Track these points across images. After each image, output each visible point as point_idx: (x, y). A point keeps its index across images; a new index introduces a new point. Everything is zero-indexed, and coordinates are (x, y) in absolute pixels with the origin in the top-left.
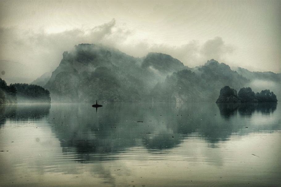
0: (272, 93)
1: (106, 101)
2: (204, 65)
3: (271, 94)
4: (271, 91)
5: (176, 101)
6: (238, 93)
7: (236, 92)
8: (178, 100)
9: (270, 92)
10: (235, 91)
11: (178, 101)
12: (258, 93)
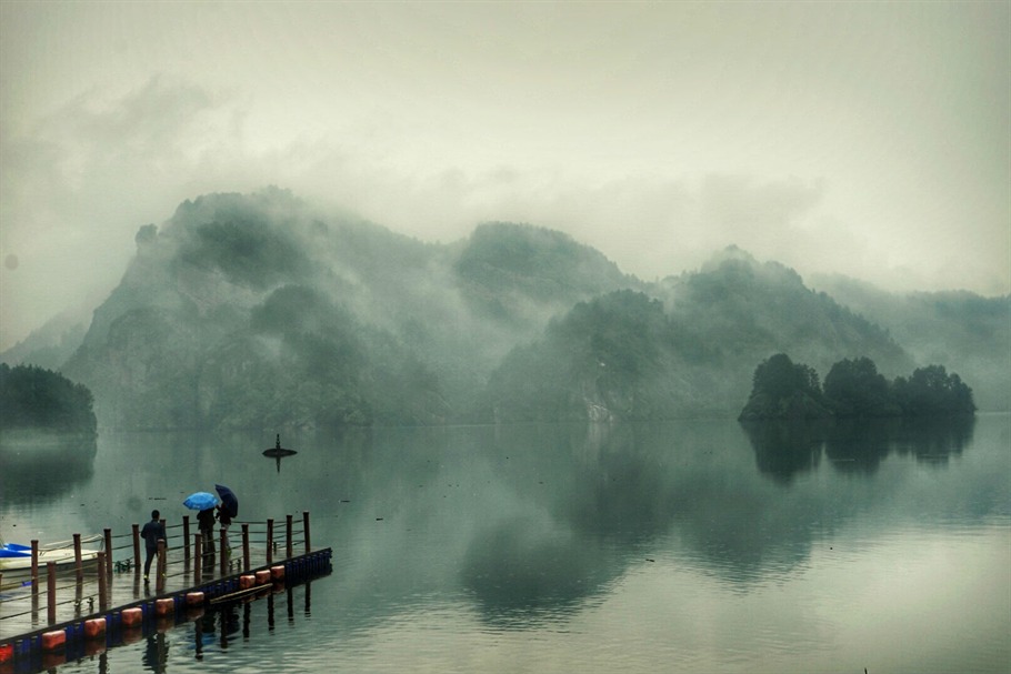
0: (956, 377)
1: (312, 424)
2: (699, 272)
3: (949, 381)
4: (949, 373)
5: (586, 414)
6: (822, 380)
7: (815, 376)
8: (596, 410)
9: (945, 376)
10: (812, 375)
11: (597, 415)
12: (901, 381)
